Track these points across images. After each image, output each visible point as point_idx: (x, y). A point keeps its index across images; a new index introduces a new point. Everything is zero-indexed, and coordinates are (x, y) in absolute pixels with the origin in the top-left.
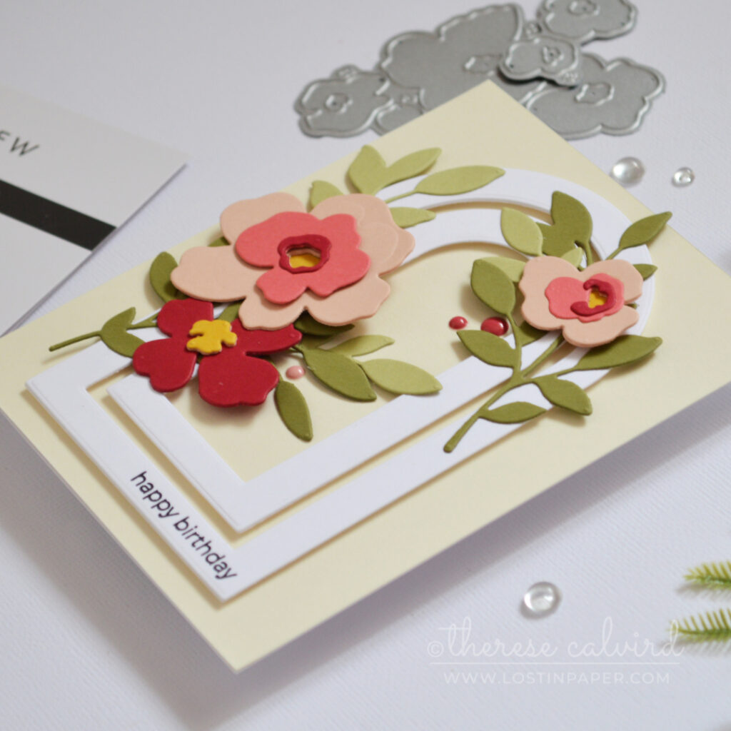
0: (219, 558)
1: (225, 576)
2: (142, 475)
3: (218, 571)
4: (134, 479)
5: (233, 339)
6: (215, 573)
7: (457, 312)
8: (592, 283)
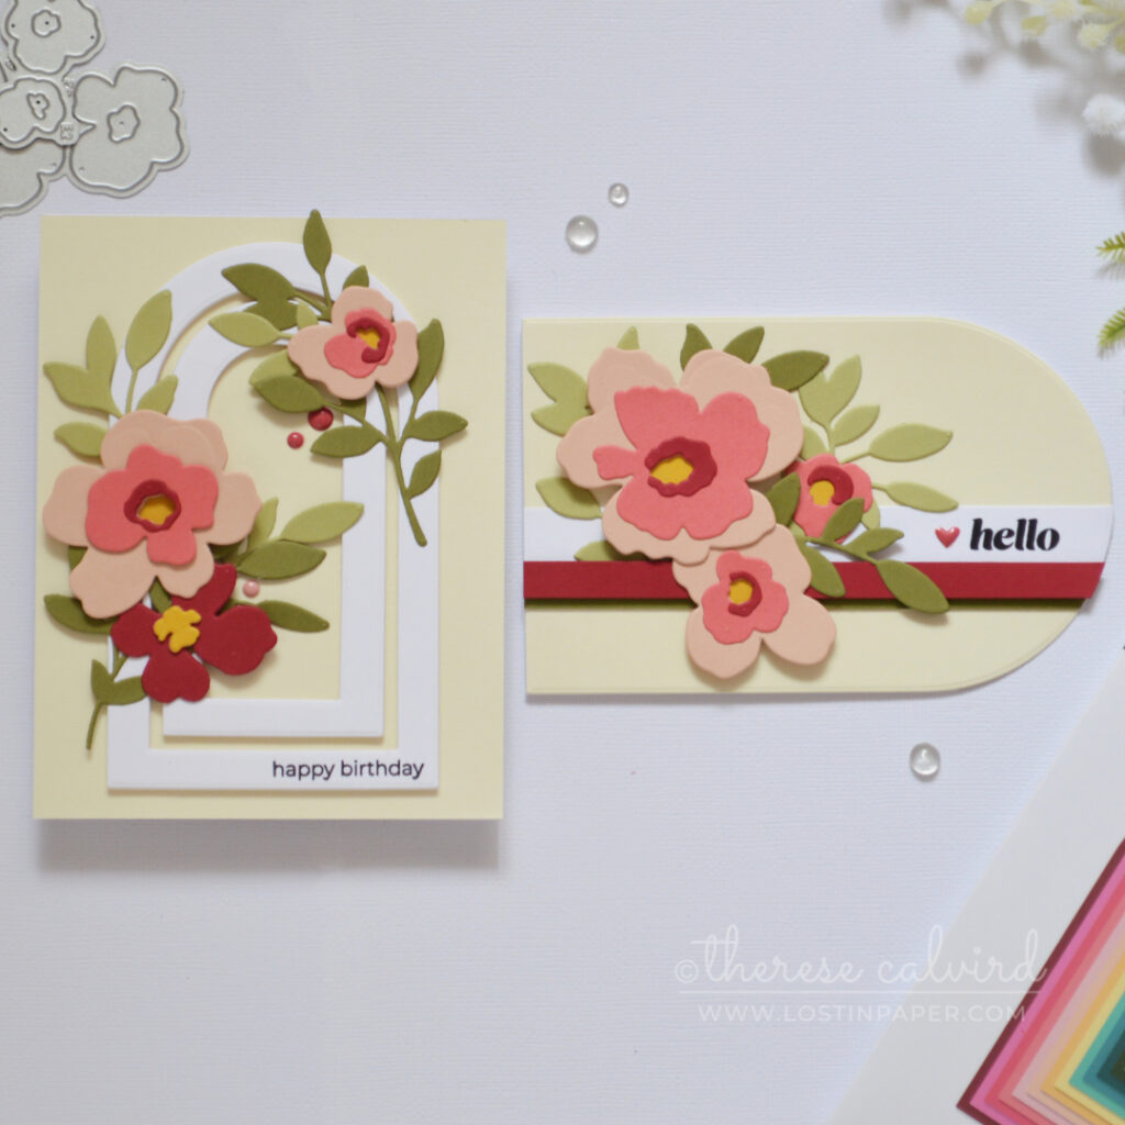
0: (398, 766)
2: (275, 767)
4: (275, 774)
5: (194, 616)
7: (284, 433)
8: (353, 328)
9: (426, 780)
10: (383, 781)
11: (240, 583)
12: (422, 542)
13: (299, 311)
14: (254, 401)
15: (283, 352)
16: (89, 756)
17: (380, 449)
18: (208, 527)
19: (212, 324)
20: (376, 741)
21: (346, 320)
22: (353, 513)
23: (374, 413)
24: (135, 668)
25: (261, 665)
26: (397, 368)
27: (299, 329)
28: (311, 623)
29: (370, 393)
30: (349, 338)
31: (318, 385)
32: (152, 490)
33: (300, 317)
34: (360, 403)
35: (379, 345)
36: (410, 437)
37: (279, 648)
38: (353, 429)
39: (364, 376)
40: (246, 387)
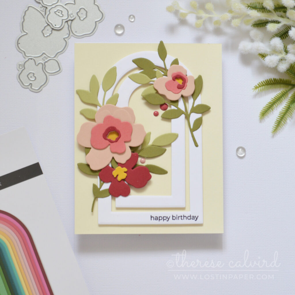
0: (190, 217)
1: (197, 219)
2: (151, 217)
3: (194, 219)
4: (151, 220)
5: (125, 169)
6: (194, 220)
7: (152, 112)
8: (174, 78)
9: (199, 221)
10: (186, 221)
11: (140, 159)
12: (197, 145)
13: (157, 72)
14: (143, 102)
15: (152, 86)
16: (92, 214)
17: (183, 116)
18: (129, 141)
19: (129, 77)
20: (183, 209)
21: (172, 76)
22: (175, 137)
23: (181, 105)
24: (107, 186)
25: (146, 185)
26: (188, 91)
27: (157, 78)
28: (162, 172)
29: (180, 98)
30: (173, 81)
31: (163, 96)
32: (112, 130)
33: (157, 75)
34: (177, 102)
35: (183, 83)
36: (192, 112)
37: (152, 179)
38: (174, 110)
39: (178, 93)
40: (141, 97)
